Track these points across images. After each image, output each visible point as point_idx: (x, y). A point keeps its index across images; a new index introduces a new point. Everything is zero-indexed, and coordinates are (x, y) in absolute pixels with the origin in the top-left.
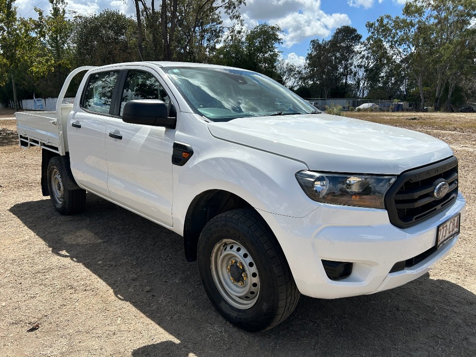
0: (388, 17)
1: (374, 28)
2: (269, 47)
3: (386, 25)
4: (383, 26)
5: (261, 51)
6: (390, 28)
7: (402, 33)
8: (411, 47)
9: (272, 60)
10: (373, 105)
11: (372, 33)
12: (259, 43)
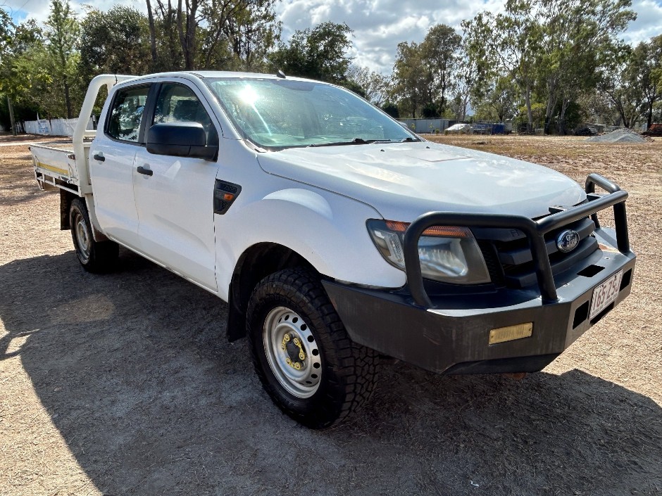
0: (488, 14)
1: (471, 29)
2: (336, 53)
3: (485, 25)
4: (482, 26)
5: (327, 58)
6: (491, 28)
7: (506, 35)
8: (517, 52)
9: (341, 68)
10: (466, 126)
11: (470, 34)
12: (325, 46)
